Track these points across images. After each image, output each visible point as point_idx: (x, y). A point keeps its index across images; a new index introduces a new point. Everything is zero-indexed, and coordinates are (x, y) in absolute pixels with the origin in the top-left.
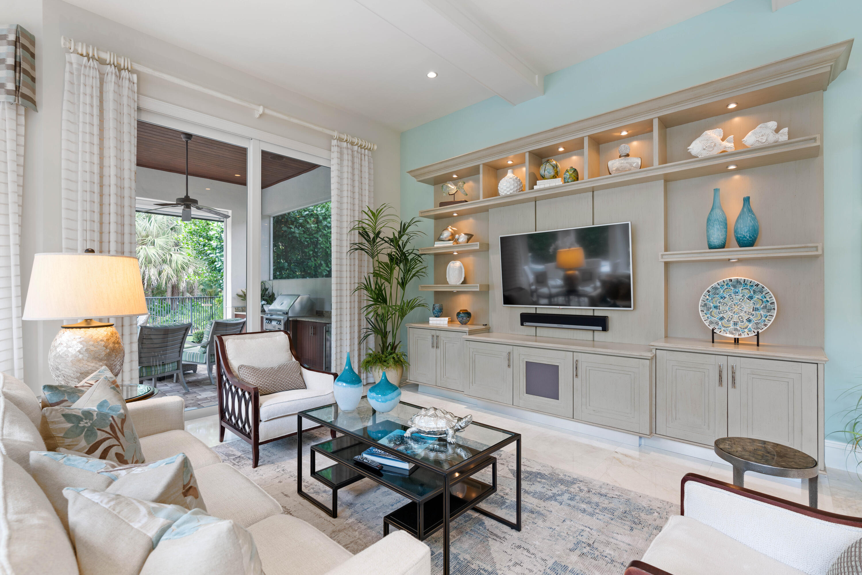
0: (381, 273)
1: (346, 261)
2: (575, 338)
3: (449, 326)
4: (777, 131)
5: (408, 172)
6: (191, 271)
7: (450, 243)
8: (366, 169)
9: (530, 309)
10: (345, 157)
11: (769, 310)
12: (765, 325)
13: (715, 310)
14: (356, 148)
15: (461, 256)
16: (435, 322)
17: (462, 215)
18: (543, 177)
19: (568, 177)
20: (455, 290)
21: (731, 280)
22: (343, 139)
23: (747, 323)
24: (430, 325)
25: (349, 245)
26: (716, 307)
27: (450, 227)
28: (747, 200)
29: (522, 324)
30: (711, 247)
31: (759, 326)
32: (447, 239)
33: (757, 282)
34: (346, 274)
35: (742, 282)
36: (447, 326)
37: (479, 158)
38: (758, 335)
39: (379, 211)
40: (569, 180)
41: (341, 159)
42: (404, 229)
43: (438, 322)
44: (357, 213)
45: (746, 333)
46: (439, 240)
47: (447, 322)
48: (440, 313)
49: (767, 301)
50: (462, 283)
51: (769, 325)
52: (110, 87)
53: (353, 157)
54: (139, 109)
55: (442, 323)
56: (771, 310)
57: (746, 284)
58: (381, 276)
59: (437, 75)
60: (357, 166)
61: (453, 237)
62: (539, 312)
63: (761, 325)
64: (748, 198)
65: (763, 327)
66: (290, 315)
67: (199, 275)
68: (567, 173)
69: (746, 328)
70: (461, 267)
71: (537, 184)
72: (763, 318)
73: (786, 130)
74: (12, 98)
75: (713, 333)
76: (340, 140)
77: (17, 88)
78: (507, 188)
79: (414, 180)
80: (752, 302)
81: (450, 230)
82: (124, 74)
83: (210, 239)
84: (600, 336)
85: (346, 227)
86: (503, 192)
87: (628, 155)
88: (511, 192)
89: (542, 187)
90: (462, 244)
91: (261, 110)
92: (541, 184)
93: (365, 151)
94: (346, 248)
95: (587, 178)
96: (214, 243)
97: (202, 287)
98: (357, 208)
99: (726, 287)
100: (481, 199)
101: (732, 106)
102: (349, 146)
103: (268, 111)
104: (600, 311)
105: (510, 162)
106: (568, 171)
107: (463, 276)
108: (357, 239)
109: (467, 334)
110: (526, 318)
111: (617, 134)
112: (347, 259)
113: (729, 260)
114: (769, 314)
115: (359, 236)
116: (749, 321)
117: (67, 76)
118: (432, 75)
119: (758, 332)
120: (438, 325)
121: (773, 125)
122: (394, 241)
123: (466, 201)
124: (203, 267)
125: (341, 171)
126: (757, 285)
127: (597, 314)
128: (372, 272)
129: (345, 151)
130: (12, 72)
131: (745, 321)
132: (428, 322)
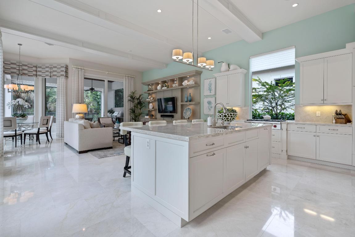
1: (127, 104)
2: (169, 119)
3: (149, 118)
4: (193, 82)
6: (91, 104)
7: (150, 99)
8: (132, 82)
9: (162, 114)
14: (130, 78)
15: (152, 102)
17: (152, 93)
18: (164, 87)
21: (188, 108)
24: (145, 118)
26: (186, 113)
27: (150, 96)
28: (190, 94)
30: (186, 102)
34: (127, 106)
37: (154, 81)
39: (134, 92)
40: (168, 88)
41: (126, 81)
42: (140, 96)
43: (147, 117)
44: (130, 93)
46: (148, 98)
48: (147, 115)
50: (152, 109)
52: (80, 73)
53: (129, 80)
54: (84, 75)
58: (136, 107)
60: (130, 82)
66: (117, 116)
67: (94, 106)
70: (152, 105)
74: (65, 77)
75: (184, 117)
76: (126, 76)
77: (66, 75)
79: (144, 85)
82: (82, 70)
83: (98, 96)
84: (172, 119)
85: (127, 96)
86: (158, 89)
87: (176, 84)
90: (152, 100)
91: (107, 72)
92: (163, 88)
93: (132, 78)
94: (127, 101)
96: (99, 97)
97: (95, 110)
98: (130, 91)
100: (155, 90)
101: (188, 77)
102: (128, 77)
103: (109, 72)
104: (173, 114)
106: (167, 86)
107: (152, 107)
108: (129, 98)
110: (162, 116)
111: (174, 79)
116: (189, 115)
117: (73, 72)
119: (189, 117)
122: (138, 99)
123: (152, 90)
124: (96, 104)
125: (126, 83)
128: (133, 106)
129: (127, 79)
130: (65, 73)
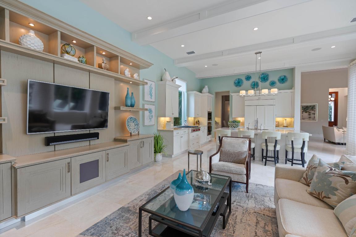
2: (81, 146)
11: (138, 125)
13: (129, 126)
18: (68, 53)
28: (132, 93)
30: (127, 106)
38: (138, 132)
57: (133, 118)
62: (56, 135)
71: (65, 55)
75: (131, 133)
78: (38, 45)
101: (131, 64)
105: (32, 25)
109: (13, 163)
111: (101, 52)
121: (137, 74)
127: (91, 132)
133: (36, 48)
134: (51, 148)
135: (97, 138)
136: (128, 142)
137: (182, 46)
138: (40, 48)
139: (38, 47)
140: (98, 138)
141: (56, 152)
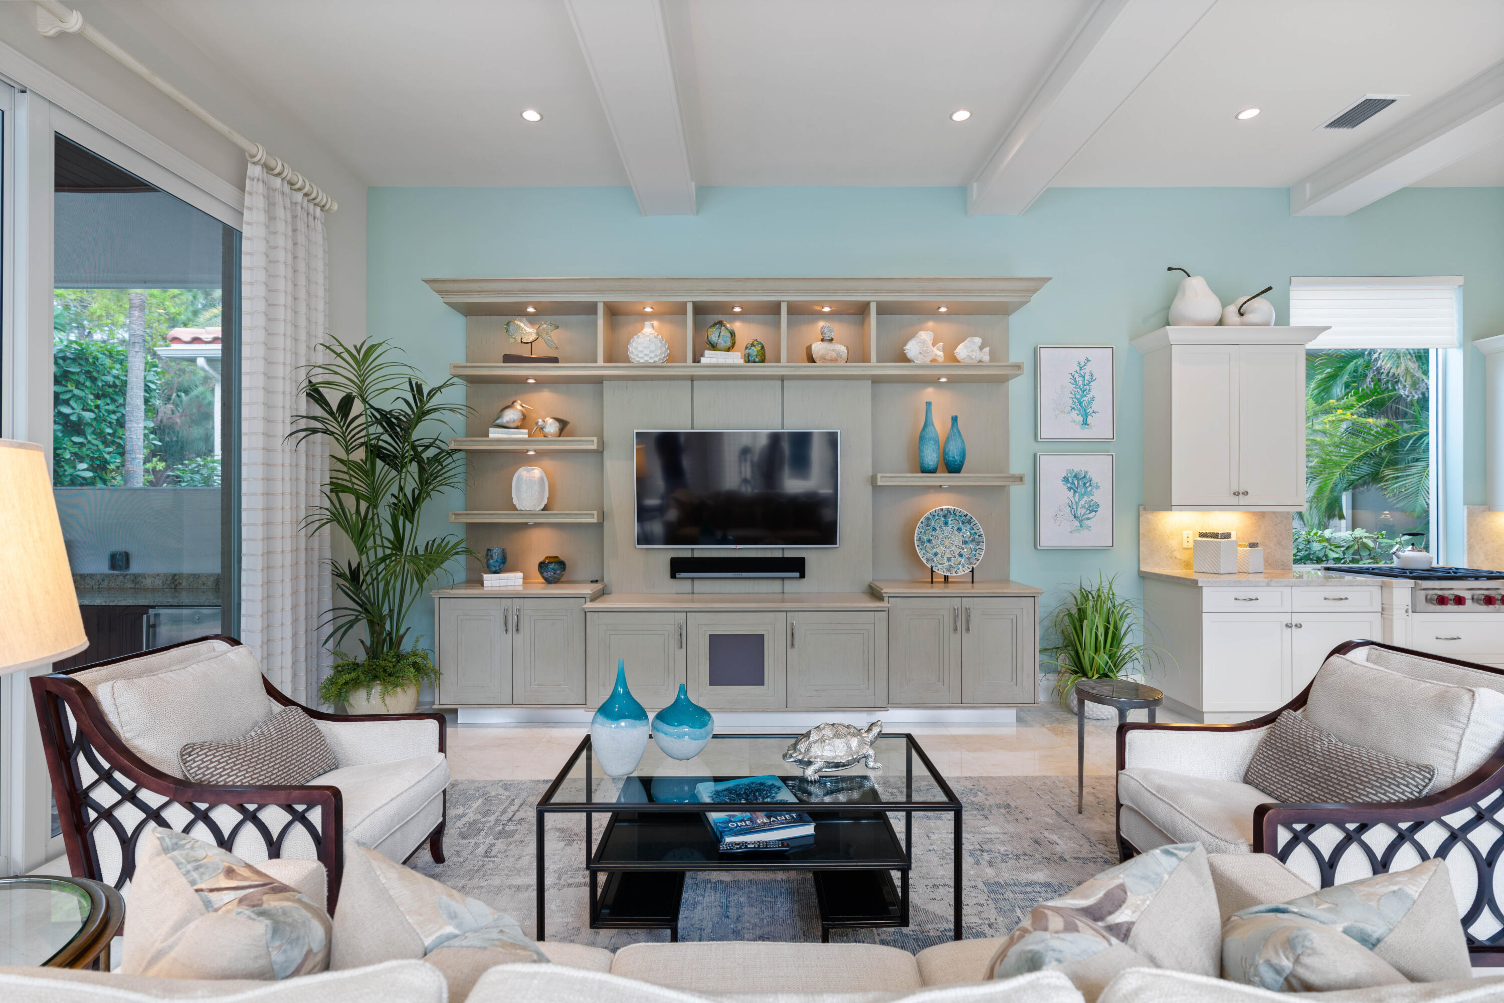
0: (356, 487)
1: (283, 455)
2: (756, 591)
3: (524, 588)
4: (981, 348)
5: (426, 281)
7: (522, 433)
9: (681, 551)
10: (280, 213)
11: (978, 543)
12: (978, 560)
13: (928, 545)
14: (299, 197)
15: (543, 458)
16: (495, 583)
17: (542, 383)
18: (713, 347)
19: (755, 353)
20: (531, 521)
21: (942, 510)
22: (273, 170)
23: (960, 559)
24: (485, 589)
25: (288, 420)
26: (929, 541)
27: (519, 402)
28: (955, 419)
29: (673, 576)
30: (924, 470)
31: (971, 560)
32: (515, 425)
33: (966, 512)
35: (952, 511)
36: (521, 588)
37: (600, 291)
38: (972, 571)
40: (757, 360)
43: (503, 583)
44: (303, 350)
45: (961, 570)
46: (497, 425)
47: (521, 581)
48: (504, 565)
49: (976, 534)
50: (543, 510)
51: (981, 559)
53: (294, 216)
55: (511, 583)
56: (979, 542)
57: (955, 514)
59: (542, 118)
61: (524, 422)
62: (697, 554)
63: (973, 560)
64: (956, 417)
65: (975, 561)
68: (753, 348)
69: (960, 564)
70: (542, 478)
71: (706, 355)
72: (974, 552)
73: (987, 349)
75: (932, 571)
76: (268, 168)
78: (651, 352)
79: (438, 299)
80: (961, 534)
81: (519, 407)
84: (793, 586)
86: (643, 358)
87: (831, 340)
88: (656, 359)
89: (714, 361)
90: (550, 438)
91: (75, 21)
92: (710, 358)
93: (314, 210)
95: (785, 361)
99: (937, 517)
100: (600, 362)
101: (943, 310)
102: (286, 188)
103: (93, 34)
104: (792, 551)
105: (648, 310)
106: (754, 346)
107: (547, 495)
108: (303, 405)
109: (588, 600)
110: (678, 567)
111: (818, 308)
112: (283, 450)
113: (941, 486)
114: (978, 547)
115: (307, 401)
116: (961, 555)
118: (531, 116)
119: (973, 568)
120: (502, 589)
121: (978, 340)
123: (555, 360)
126: (966, 516)
127: (788, 554)
128: (328, 481)
129: (278, 197)
131: (957, 556)
132: (481, 583)
133: (646, 358)
134: (683, 585)
135: (797, 574)
136: (886, 599)
137: (1242, 116)
138: (656, 356)
139: (652, 355)
140: (803, 576)
141: (696, 596)
